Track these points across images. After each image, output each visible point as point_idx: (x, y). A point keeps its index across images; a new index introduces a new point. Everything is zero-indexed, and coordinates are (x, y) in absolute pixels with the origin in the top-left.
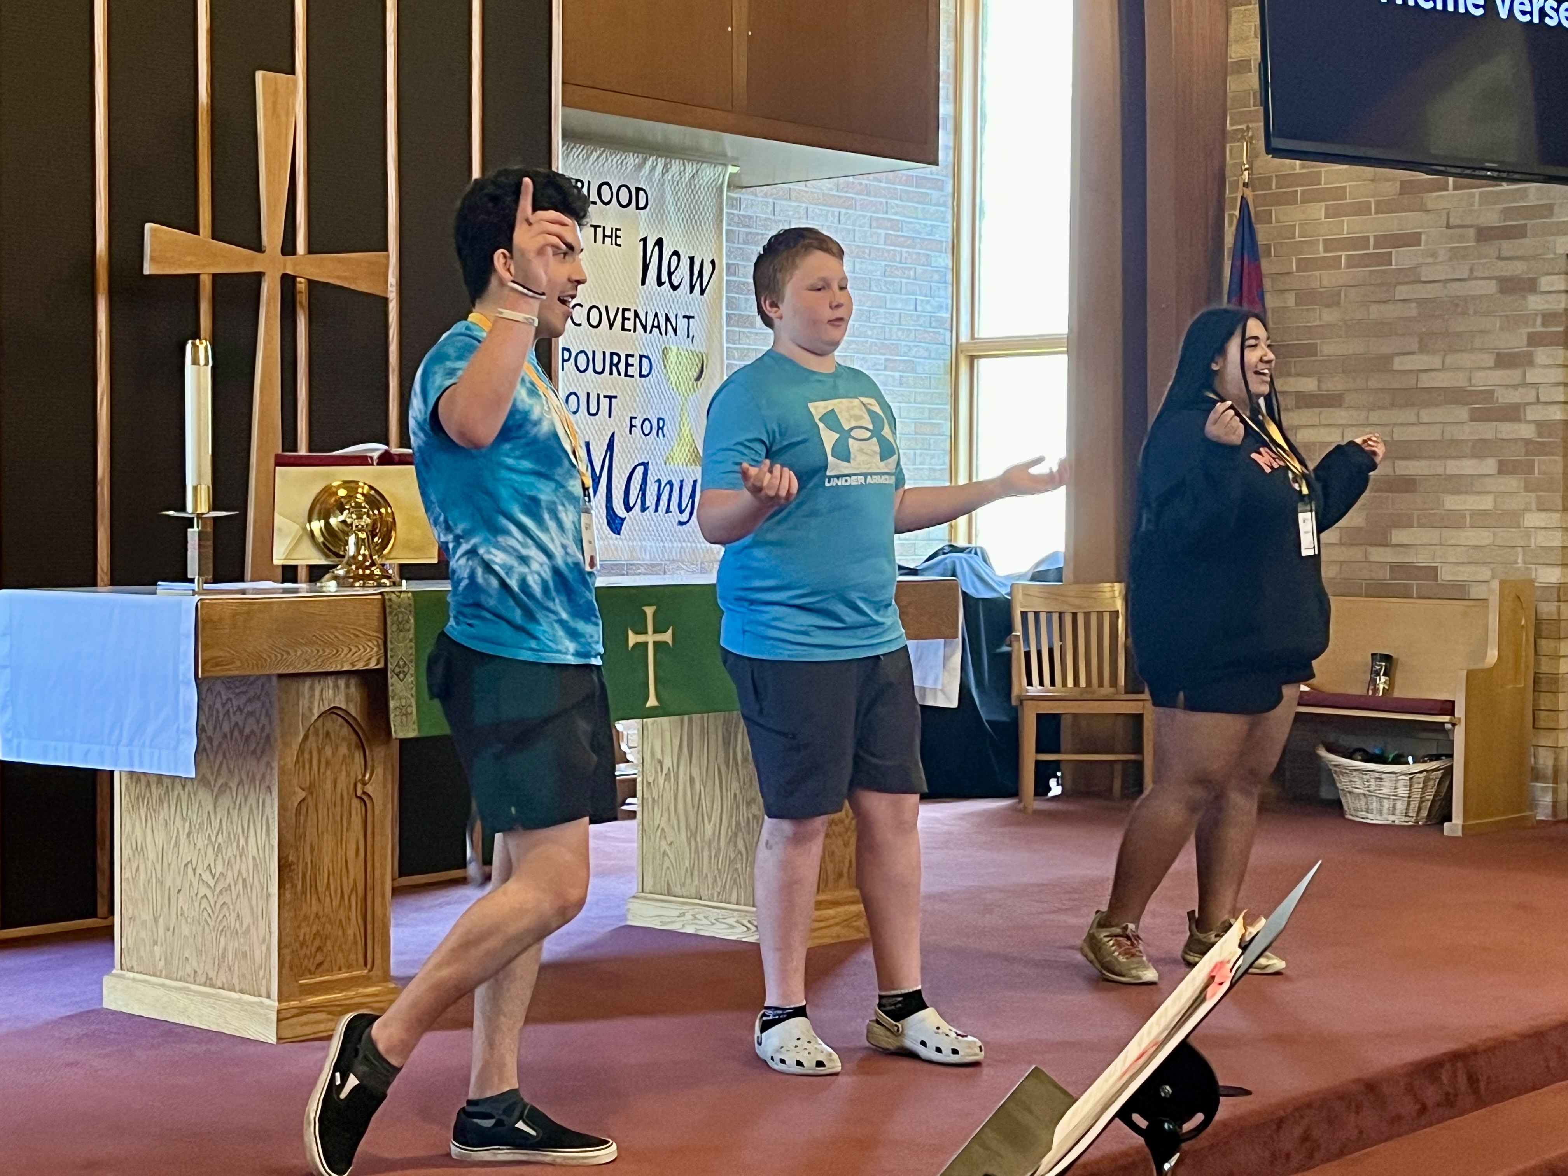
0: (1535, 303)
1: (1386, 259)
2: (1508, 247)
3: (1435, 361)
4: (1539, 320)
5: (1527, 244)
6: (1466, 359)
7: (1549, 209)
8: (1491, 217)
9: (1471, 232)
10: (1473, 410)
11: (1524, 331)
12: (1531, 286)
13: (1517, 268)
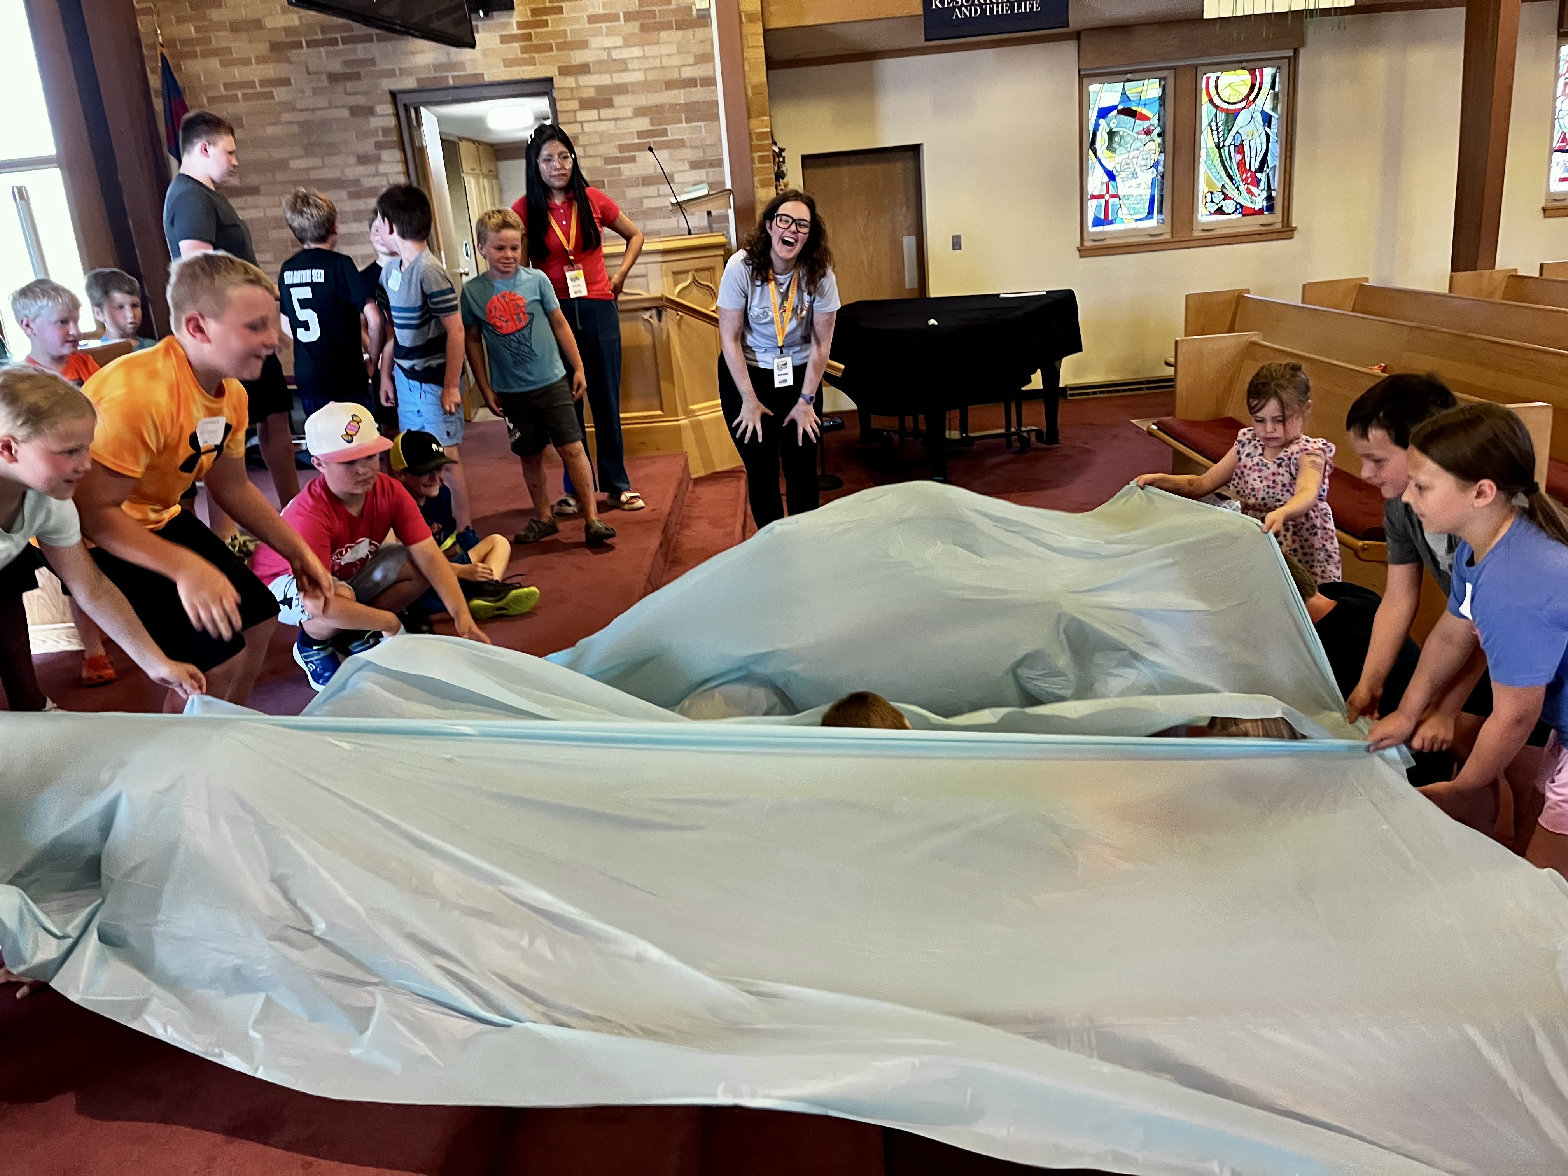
0: (375, 122)
1: (270, 96)
2: (350, 86)
3: (317, 162)
4: (380, 133)
5: (362, 85)
6: (338, 159)
7: (372, 62)
8: (336, 66)
9: (324, 77)
10: (349, 193)
11: (372, 141)
12: (370, 111)
13: (361, 100)
